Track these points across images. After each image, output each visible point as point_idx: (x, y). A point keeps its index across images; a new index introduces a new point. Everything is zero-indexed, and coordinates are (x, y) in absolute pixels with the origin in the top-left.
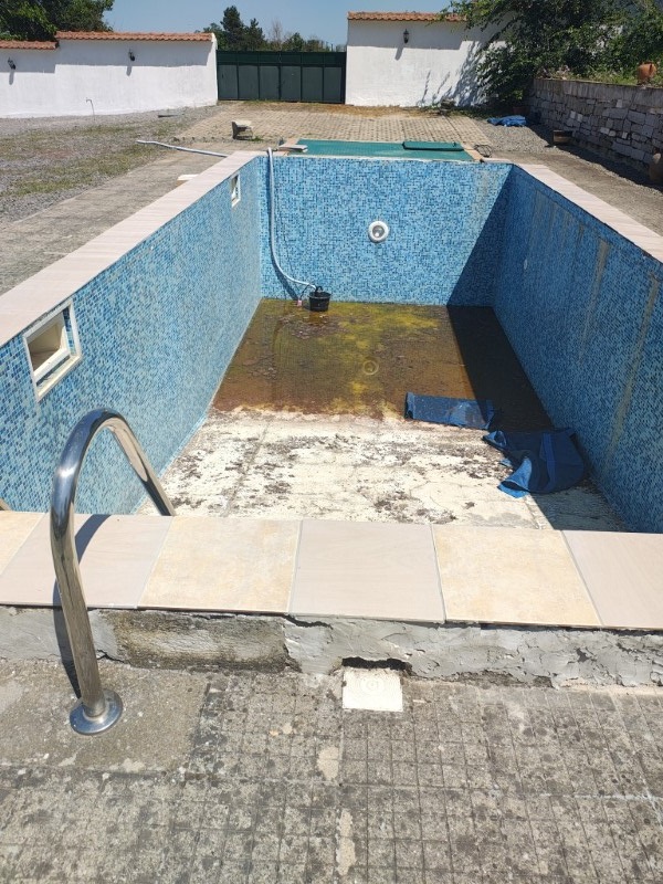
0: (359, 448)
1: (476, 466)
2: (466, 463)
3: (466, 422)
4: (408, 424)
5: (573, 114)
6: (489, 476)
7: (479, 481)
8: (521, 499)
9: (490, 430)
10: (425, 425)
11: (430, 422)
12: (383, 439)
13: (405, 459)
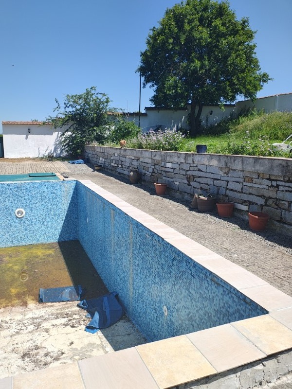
0: (14, 325)
1: (74, 321)
2: (69, 320)
3: (69, 299)
4: (41, 306)
5: (101, 158)
6: (80, 325)
7: (76, 329)
8: (95, 334)
9: (81, 300)
10: (49, 304)
11: (52, 302)
12: (27, 317)
13: (38, 326)
